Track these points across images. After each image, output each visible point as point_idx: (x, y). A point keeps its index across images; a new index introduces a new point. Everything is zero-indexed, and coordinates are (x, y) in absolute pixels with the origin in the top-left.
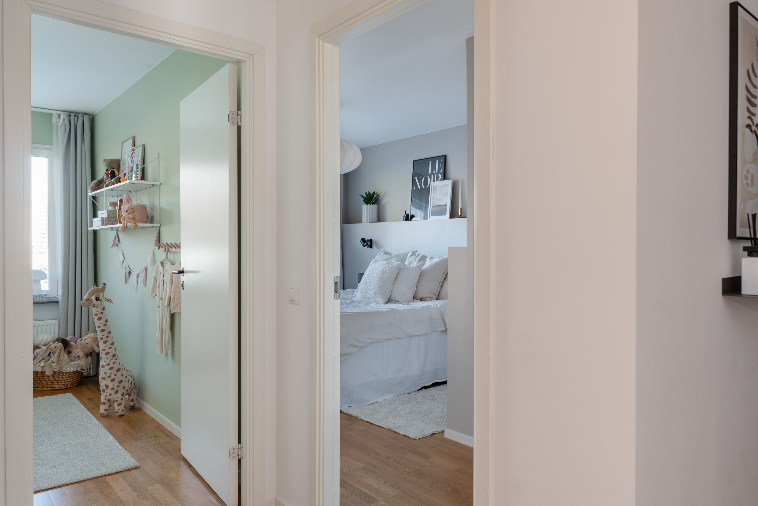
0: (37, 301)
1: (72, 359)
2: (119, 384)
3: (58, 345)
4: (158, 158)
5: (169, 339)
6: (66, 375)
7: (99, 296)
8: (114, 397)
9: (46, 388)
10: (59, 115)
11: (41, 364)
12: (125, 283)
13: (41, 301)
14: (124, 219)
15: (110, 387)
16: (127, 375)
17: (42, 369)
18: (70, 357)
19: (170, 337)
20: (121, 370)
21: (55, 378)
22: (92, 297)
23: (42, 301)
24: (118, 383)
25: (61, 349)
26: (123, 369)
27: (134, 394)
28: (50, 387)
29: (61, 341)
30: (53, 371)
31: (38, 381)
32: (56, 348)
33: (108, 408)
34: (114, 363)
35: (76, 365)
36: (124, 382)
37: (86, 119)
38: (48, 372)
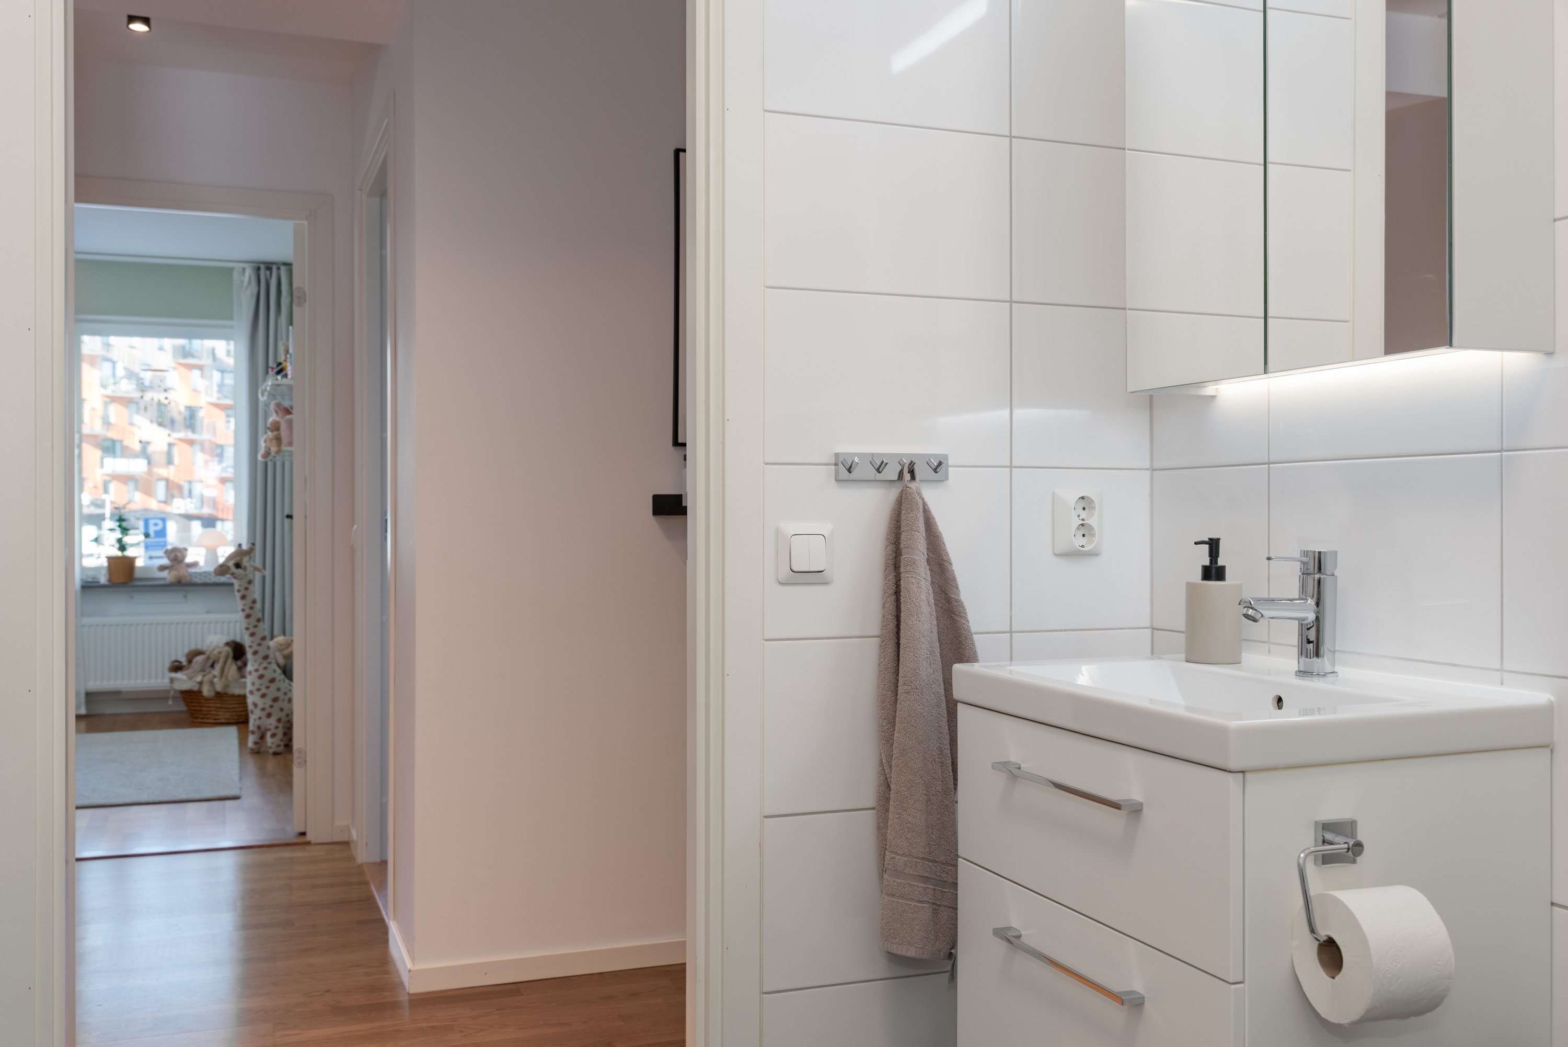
3: (224, 651)
6: (235, 700)
7: (241, 561)
8: (265, 722)
10: (244, 269)
11: (198, 680)
15: (260, 706)
17: (200, 687)
20: (276, 681)
21: (216, 702)
24: (271, 701)
25: (228, 659)
29: (233, 646)
30: (213, 691)
31: (197, 704)
32: (221, 657)
33: (259, 740)
38: (206, 691)
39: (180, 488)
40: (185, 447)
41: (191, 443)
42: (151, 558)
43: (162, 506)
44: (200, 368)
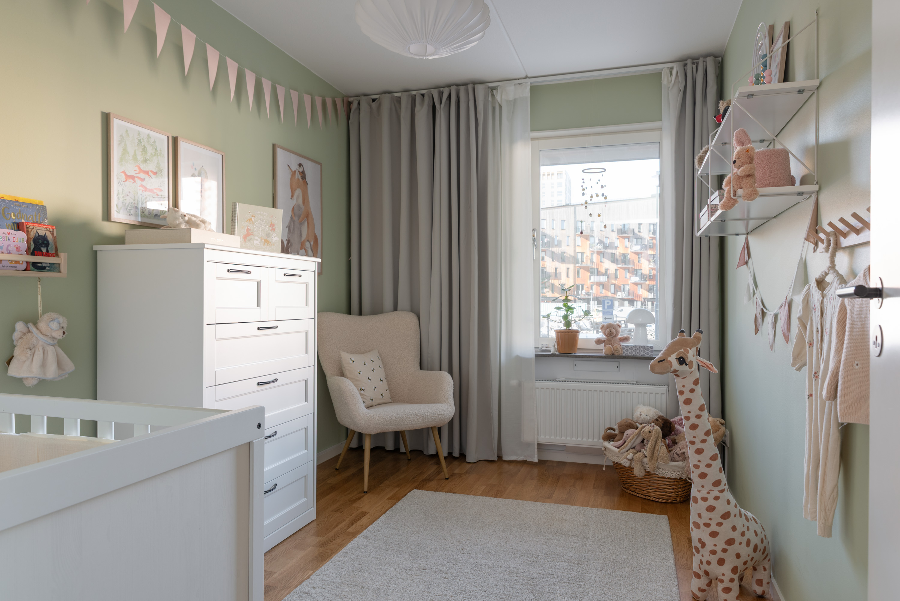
0: (641, 355)
1: (674, 457)
2: (726, 547)
3: (654, 430)
4: (815, 23)
5: (835, 491)
6: (664, 481)
7: (685, 354)
8: (715, 570)
9: (638, 493)
10: (671, 69)
11: (629, 456)
12: (755, 334)
13: (645, 355)
14: (730, 183)
15: (710, 546)
16: (745, 529)
17: (631, 464)
18: (672, 452)
19: (837, 485)
20: (731, 517)
21: (649, 482)
22: (672, 356)
23: (638, 355)
24: (724, 543)
25: (658, 436)
26: (735, 516)
27: (763, 570)
28: (643, 493)
29: (663, 422)
30: (644, 470)
31: (627, 479)
32: (651, 433)
33: (705, 587)
34: (717, 498)
35: (680, 468)
36: (737, 543)
37: (710, 62)
38: (638, 472)
39: (620, 287)
40: (621, 270)
41: (625, 269)
42: (605, 319)
43: (613, 295)
44: (628, 238)
